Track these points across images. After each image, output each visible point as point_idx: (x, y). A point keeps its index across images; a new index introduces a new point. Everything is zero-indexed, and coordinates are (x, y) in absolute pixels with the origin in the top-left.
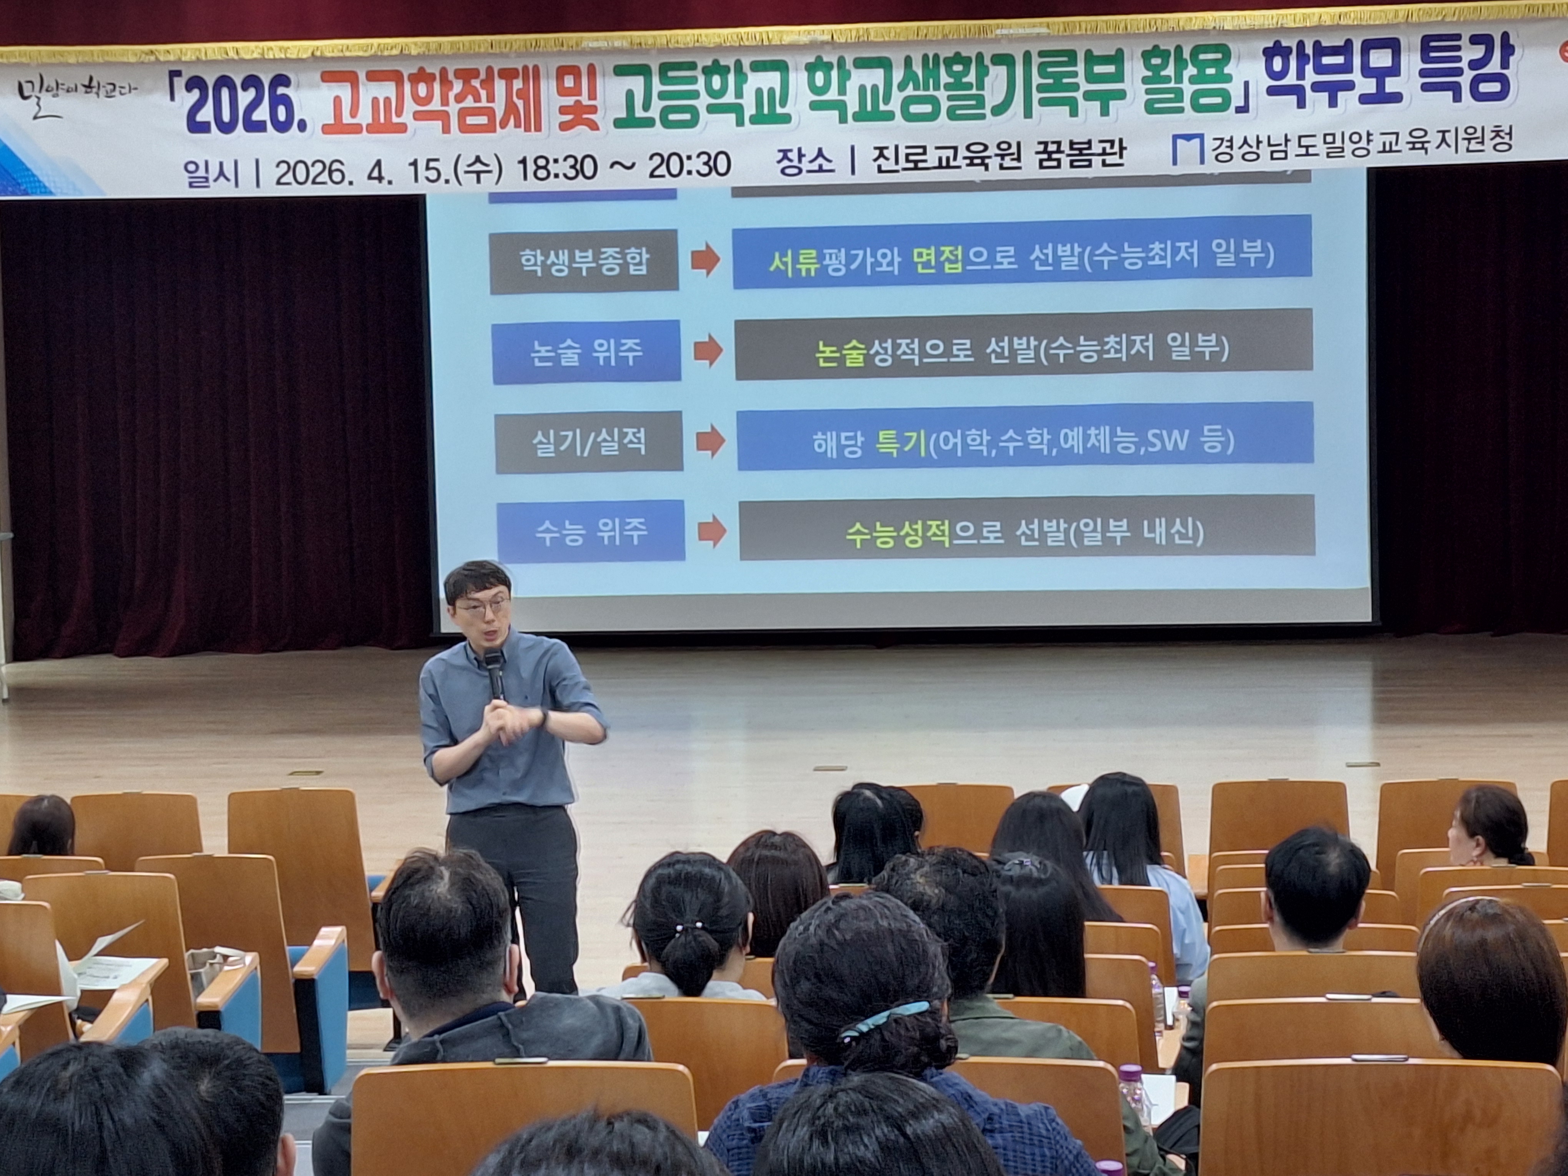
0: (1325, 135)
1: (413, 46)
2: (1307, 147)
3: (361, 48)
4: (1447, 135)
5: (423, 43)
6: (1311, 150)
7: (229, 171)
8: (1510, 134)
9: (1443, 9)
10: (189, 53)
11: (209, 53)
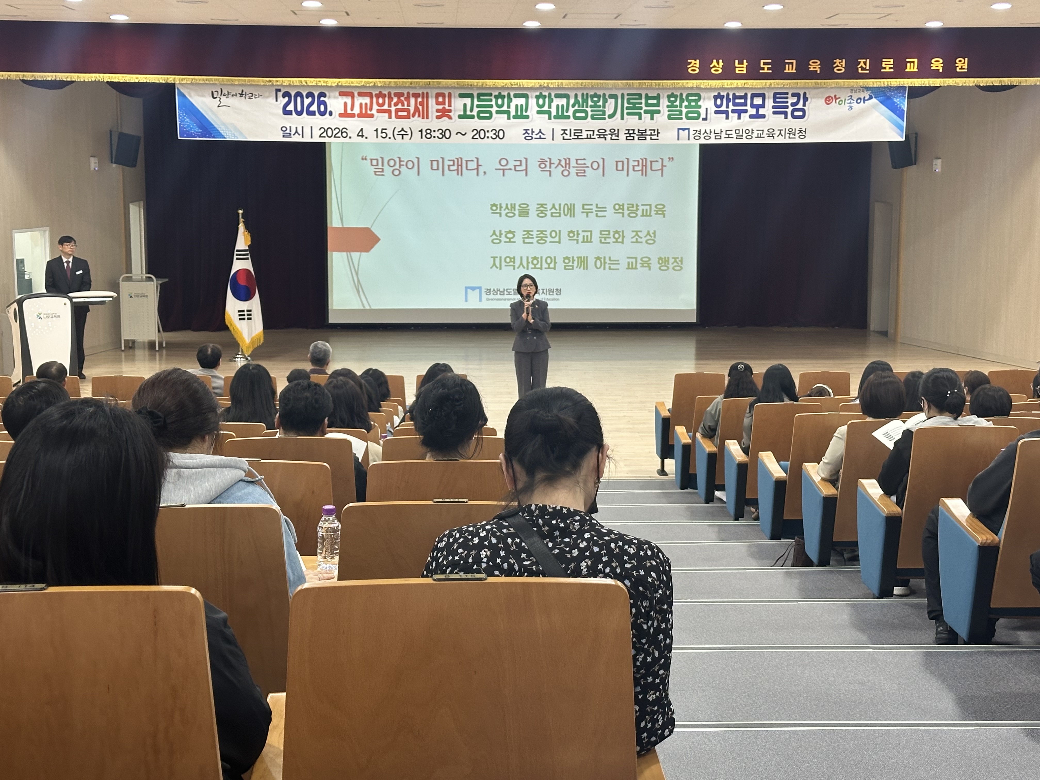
0: (736, 130)
1: (379, 83)
2: (729, 134)
3: (357, 82)
4: (782, 131)
5: (383, 81)
6: (730, 136)
7: (300, 131)
8: (805, 132)
9: (783, 82)
10: (286, 82)
11: (295, 82)
